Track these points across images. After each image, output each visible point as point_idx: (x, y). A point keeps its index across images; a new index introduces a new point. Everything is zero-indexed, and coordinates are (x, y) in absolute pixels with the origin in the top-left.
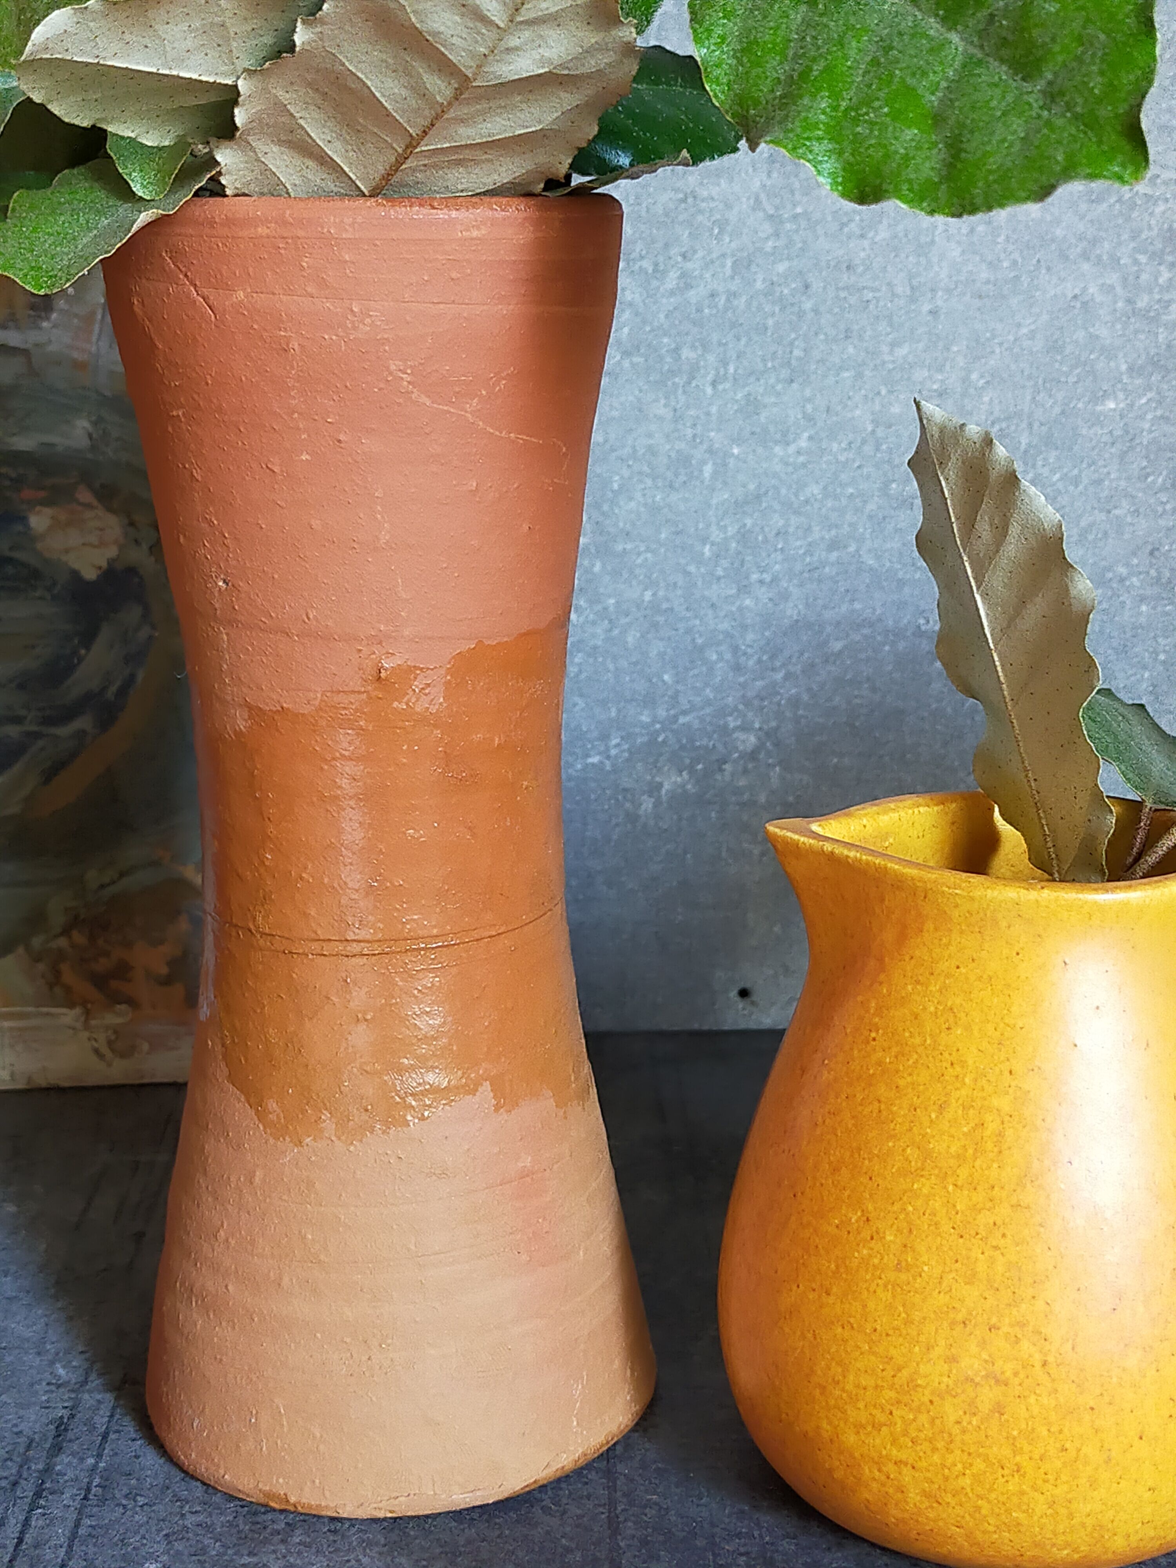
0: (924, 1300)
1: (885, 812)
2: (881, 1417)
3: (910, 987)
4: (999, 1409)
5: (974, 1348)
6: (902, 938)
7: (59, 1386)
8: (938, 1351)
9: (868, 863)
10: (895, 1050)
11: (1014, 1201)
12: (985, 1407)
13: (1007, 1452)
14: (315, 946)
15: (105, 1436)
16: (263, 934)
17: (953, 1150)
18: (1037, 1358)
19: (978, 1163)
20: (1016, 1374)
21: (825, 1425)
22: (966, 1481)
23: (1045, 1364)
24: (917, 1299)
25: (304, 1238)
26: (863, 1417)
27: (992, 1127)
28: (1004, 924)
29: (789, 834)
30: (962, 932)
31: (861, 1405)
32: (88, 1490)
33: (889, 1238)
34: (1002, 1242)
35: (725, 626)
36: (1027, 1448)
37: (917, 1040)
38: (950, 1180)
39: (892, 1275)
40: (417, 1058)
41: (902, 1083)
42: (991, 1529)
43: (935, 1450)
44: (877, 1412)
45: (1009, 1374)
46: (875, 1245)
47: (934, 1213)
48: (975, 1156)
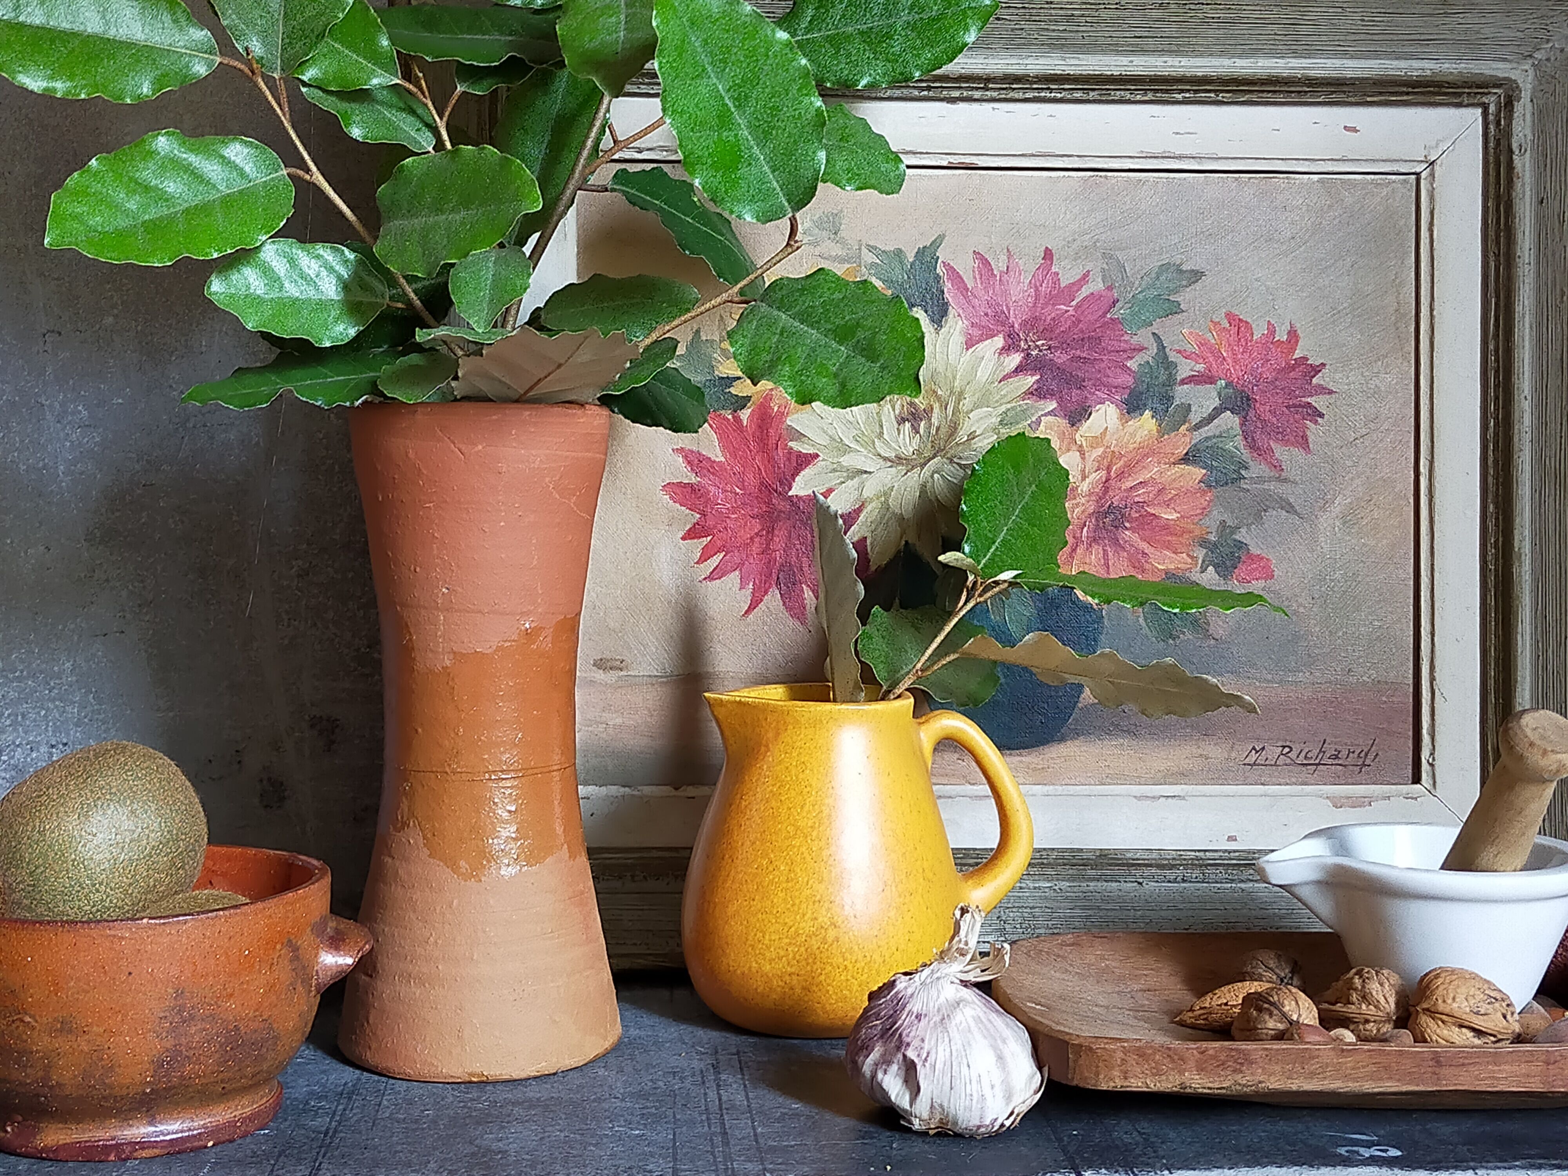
0: (801, 893)
3: (783, 756)
4: (836, 940)
5: (824, 912)
6: (777, 735)
9: (757, 701)
12: (830, 940)
13: (841, 960)
17: (809, 824)
19: (821, 829)
20: (843, 922)
24: (797, 894)
27: (826, 811)
28: (825, 722)
31: (772, 949)
33: (782, 868)
36: (849, 957)
37: (789, 779)
38: (809, 838)
39: (784, 885)
41: (783, 799)
45: (840, 923)
46: (776, 873)
47: (802, 854)
48: (819, 826)
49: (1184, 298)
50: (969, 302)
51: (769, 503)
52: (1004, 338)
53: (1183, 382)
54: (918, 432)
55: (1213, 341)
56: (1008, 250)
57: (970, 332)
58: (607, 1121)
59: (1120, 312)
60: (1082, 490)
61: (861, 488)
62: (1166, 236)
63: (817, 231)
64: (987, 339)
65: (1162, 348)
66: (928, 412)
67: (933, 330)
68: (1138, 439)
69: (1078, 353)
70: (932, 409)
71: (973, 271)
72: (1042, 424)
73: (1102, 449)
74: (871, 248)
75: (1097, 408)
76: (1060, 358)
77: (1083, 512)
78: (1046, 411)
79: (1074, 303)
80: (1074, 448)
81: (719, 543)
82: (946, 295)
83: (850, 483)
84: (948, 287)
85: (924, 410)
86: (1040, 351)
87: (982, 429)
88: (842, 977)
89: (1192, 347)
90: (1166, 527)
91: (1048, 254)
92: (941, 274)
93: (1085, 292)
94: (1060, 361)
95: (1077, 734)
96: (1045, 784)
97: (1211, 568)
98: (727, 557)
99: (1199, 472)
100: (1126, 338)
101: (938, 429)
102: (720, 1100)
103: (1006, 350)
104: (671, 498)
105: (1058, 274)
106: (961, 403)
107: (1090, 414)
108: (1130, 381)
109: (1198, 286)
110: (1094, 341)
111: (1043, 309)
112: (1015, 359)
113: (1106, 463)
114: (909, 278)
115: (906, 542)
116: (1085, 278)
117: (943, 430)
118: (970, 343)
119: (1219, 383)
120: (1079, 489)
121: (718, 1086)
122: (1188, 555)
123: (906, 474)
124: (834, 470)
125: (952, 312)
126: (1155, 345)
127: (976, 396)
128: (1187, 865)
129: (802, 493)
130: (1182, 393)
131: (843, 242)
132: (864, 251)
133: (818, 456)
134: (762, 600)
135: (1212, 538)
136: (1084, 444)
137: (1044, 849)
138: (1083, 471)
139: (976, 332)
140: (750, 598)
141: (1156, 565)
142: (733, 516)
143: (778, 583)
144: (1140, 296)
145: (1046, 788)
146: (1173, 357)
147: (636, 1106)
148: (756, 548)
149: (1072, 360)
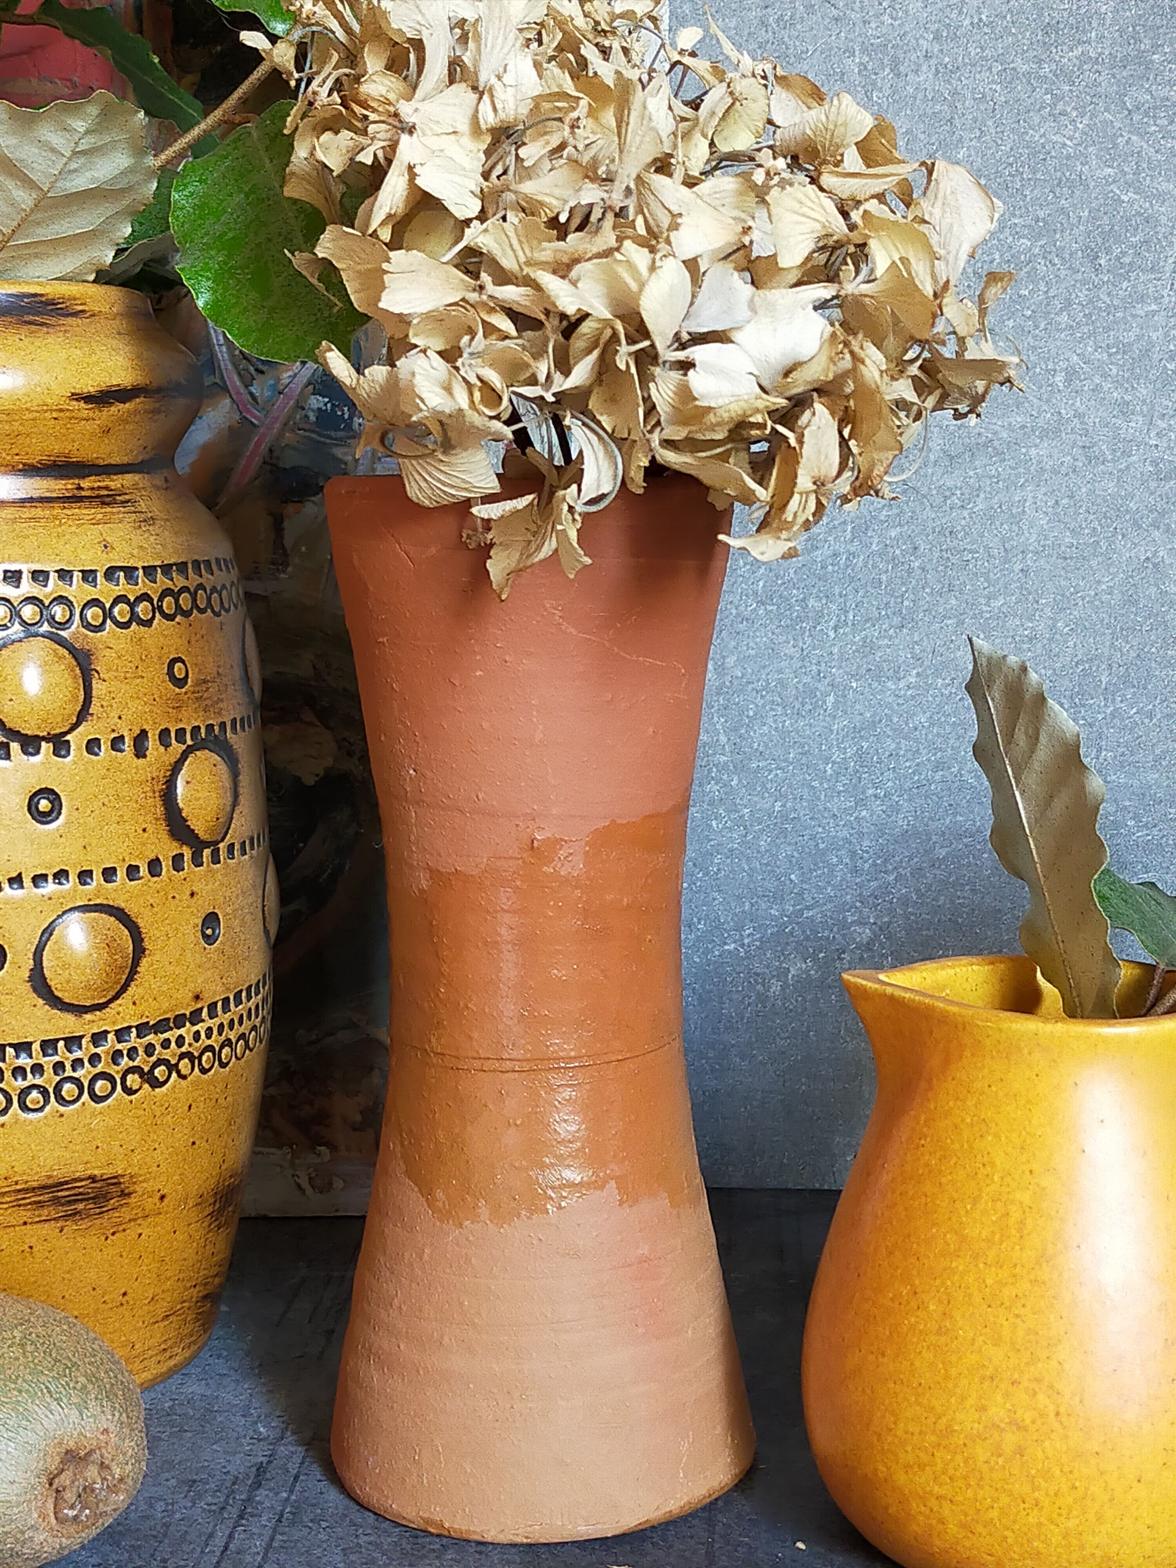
0: (960, 1359)
1: (943, 968)
2: (924, 1458)
4: (1020, 1451)
5: (999, 1398)
7: (259, 1440)
8: (970, 1402)
9: (919, 1002)
10: (938, 1155)
11: (1032, 1277)
12: (1008, 1448)
14: (477, 1064)
15: (296, 1478)
16: (436, 1054)
17: (984, 1235)
18: (1051, 1409)
19: (1004, 1245)
20: (1033, 1422)
21: (881, 1467)
22: (994, 1514)
23: (1058, 1414)
24: (954, 1358)
25: (461, 1304)
26: (911, 1459)
27: (1016, 1215)
29: (859, 980)
30: (993, 1058)
32: (282, 1515)
34: (1022, 1311)
35: (845, 833)
36: (1044, 1485)
37: (957, 1146)
38: (982, 1259)
39: (933, 1338)
40: (556, 1156)
42: (1016, 1557)
43: (969, 1486)
44: (922, 1455)
45: (1028, 1421)
46: (921, 1313)
47: (968, 1287)
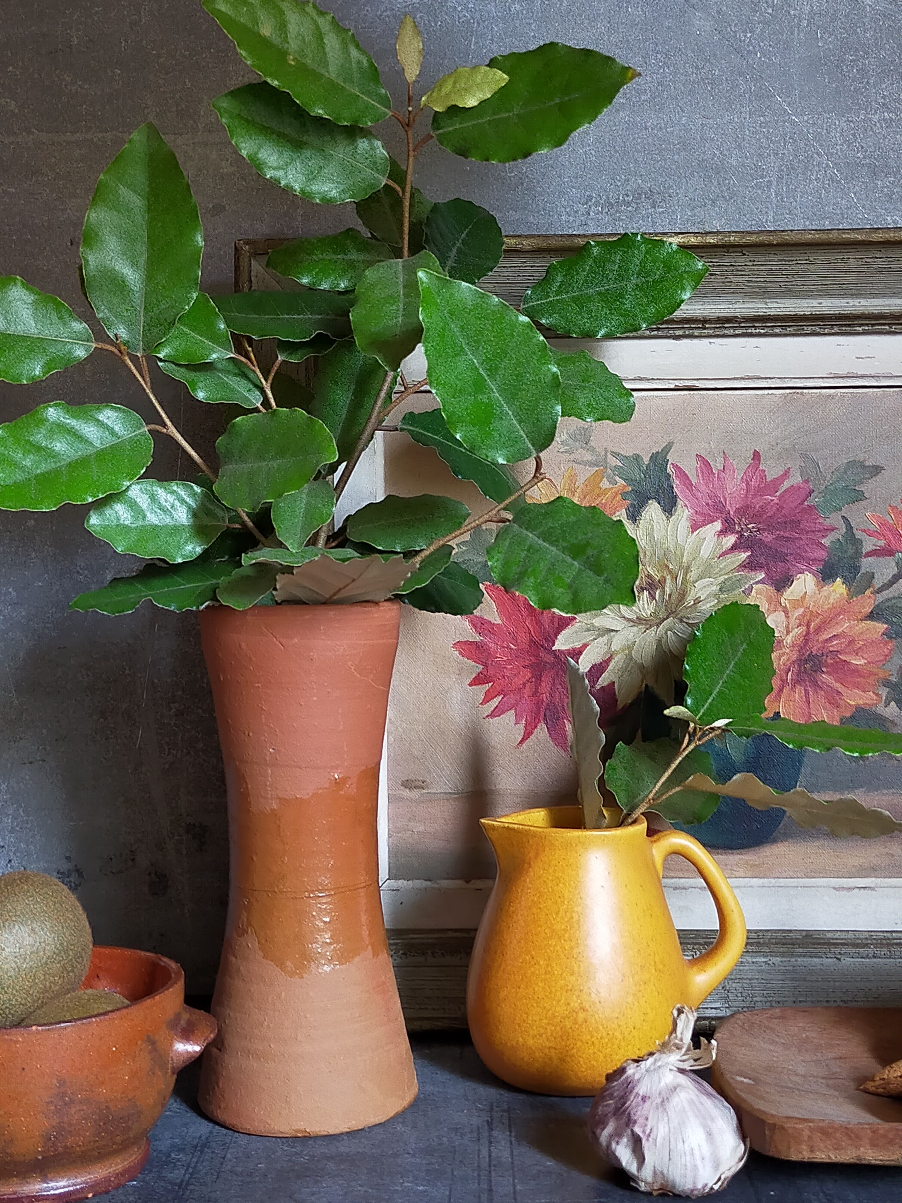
0: (556, 984)
3: (541, 872)
4: (585, 1021)
6: (537, 855)
8: (562, 1002)
9: (524, 830)
10: (538, 895)
12: (580, 1021)
13: (589, 1037)
17: (562, 928)
18: (597, 1000)
20: (590, 1007)
22: (574, 1051)
27: (576, 917)
28: (574, 845)
29: (489, 822)
30: (559, 850)
31: (534, 1028)
33: (542, 963)
34: (582, 959)
36: (596, 1035)
37: (546, 890)
38: (562, 938)
39: (543, 977)
41: (542, 906)
43: (563, 1040)
46: (536, 966)
47: (557, 951)
48: (570, 929)
49: (867, 488)
50: (693, 495)
51: (537, 656)
52: (722, 524)
53: (868, 555)
54: (654, 598)
55: (891, 522)
56: (724, 453)
57: (695, 518)
58: (399, 1176)
59: (815, 500)
60: (786, 643)
61: (610, 643)
62: (852, 439)
63: (571, 442)
64: (708, 524)
65: (849, 527)
66: (662, 582)
67: (665, 518)
68: (831, 601)
69: (782, 533)
70: (665, 580)
71: (697, 470)
72: (754, 590)
73: (802, 610)
74: (616, 455)
75: (798, 577)
76: (768, 537)
77: (788, 660)
78: (757, 580)
79: (777, 494)
80: (780, 609)
81: (499, 688)
82: (675, 489)
83: (600, 640)
84: (676, 482)
85: (659, 581)
86: (751, 532)
87: (705, 596)
88: (590, 1051)
89: (875, 526)
90: (856, 671)
91: (756, 456)
92: (671, 473)
93: (786, 484)
94: (767, 540)
95: (786, 836)
96: (761, 878)
97: (893, 703)
98: (505, 699)
99: (882, 627)
100: (821, 520)
101: (670, 596)
102: (490, 1156)
103: (723, 532)
104: (461, 653)
105: (764, 471)
106: (688, 576)
107: (793, 581)
108: (822, 554)
109: (878, 478)
110: (794, 524)
111: (752, 499)
112: (731, 540)
113: (806, 621)
114: (645, 477)
115: (647, 686)
116: (786, 474)
117: (674, 597)
118: (695, 527)
119: (896, 555)
120: (784, 642)
121: (490, 1142)
122: (874, 693)
123: (645, 631)
124: (588, 630)
125: (680, 503)
126: (844, 525)
127: (700, 570)
128: (876, 944)
129: (564, 648)
130: (867, 564)
131: (592, 450)
132: (609, 456)
133: (575, 618)
134: (532, 733)
135: (894, 679)
136: (788, 606)
137: (761, 930)
138: (787, 627)
139: (700, 518)
140: (522, 732)
141: (849, 701)
142: (509, 667)
143: (545, 719)
144: (831, 487)
145: (762, 880)
146: (859, 535)
147: (424, 1162)
148: (527, 692)
149: (776, 539)
